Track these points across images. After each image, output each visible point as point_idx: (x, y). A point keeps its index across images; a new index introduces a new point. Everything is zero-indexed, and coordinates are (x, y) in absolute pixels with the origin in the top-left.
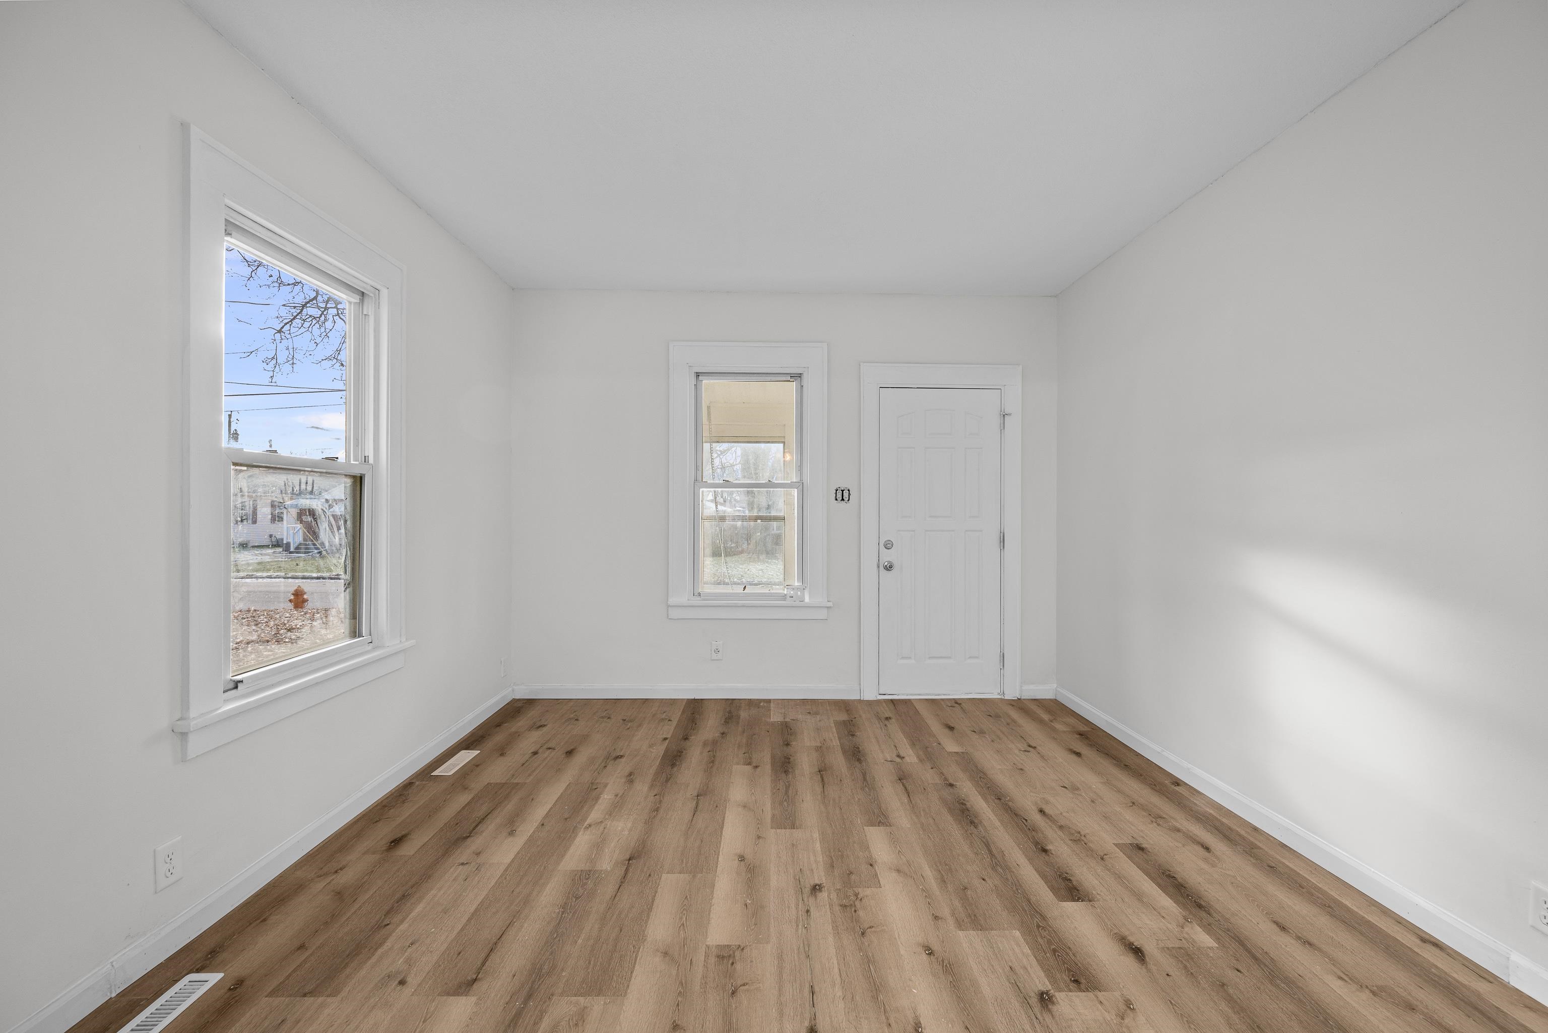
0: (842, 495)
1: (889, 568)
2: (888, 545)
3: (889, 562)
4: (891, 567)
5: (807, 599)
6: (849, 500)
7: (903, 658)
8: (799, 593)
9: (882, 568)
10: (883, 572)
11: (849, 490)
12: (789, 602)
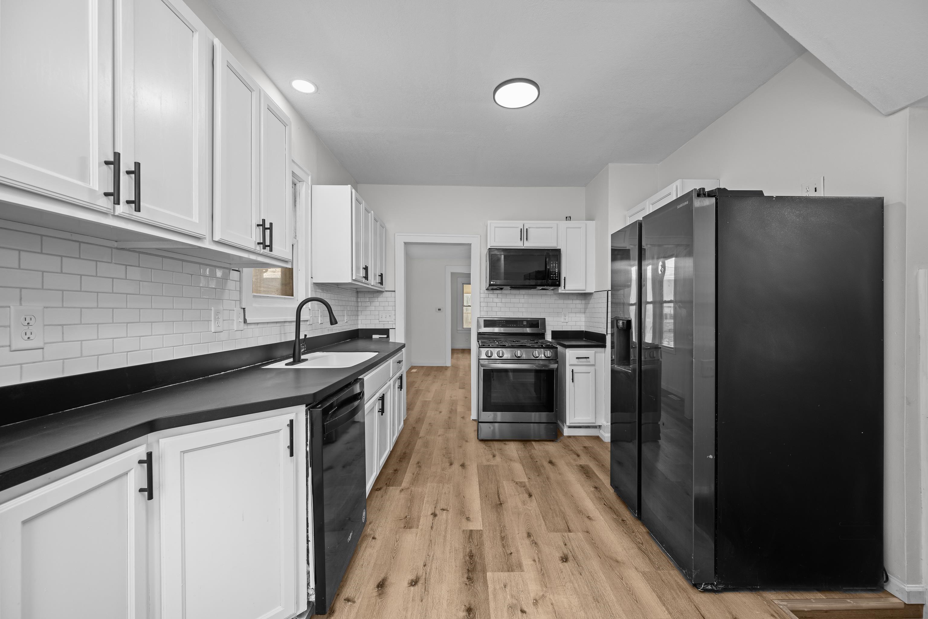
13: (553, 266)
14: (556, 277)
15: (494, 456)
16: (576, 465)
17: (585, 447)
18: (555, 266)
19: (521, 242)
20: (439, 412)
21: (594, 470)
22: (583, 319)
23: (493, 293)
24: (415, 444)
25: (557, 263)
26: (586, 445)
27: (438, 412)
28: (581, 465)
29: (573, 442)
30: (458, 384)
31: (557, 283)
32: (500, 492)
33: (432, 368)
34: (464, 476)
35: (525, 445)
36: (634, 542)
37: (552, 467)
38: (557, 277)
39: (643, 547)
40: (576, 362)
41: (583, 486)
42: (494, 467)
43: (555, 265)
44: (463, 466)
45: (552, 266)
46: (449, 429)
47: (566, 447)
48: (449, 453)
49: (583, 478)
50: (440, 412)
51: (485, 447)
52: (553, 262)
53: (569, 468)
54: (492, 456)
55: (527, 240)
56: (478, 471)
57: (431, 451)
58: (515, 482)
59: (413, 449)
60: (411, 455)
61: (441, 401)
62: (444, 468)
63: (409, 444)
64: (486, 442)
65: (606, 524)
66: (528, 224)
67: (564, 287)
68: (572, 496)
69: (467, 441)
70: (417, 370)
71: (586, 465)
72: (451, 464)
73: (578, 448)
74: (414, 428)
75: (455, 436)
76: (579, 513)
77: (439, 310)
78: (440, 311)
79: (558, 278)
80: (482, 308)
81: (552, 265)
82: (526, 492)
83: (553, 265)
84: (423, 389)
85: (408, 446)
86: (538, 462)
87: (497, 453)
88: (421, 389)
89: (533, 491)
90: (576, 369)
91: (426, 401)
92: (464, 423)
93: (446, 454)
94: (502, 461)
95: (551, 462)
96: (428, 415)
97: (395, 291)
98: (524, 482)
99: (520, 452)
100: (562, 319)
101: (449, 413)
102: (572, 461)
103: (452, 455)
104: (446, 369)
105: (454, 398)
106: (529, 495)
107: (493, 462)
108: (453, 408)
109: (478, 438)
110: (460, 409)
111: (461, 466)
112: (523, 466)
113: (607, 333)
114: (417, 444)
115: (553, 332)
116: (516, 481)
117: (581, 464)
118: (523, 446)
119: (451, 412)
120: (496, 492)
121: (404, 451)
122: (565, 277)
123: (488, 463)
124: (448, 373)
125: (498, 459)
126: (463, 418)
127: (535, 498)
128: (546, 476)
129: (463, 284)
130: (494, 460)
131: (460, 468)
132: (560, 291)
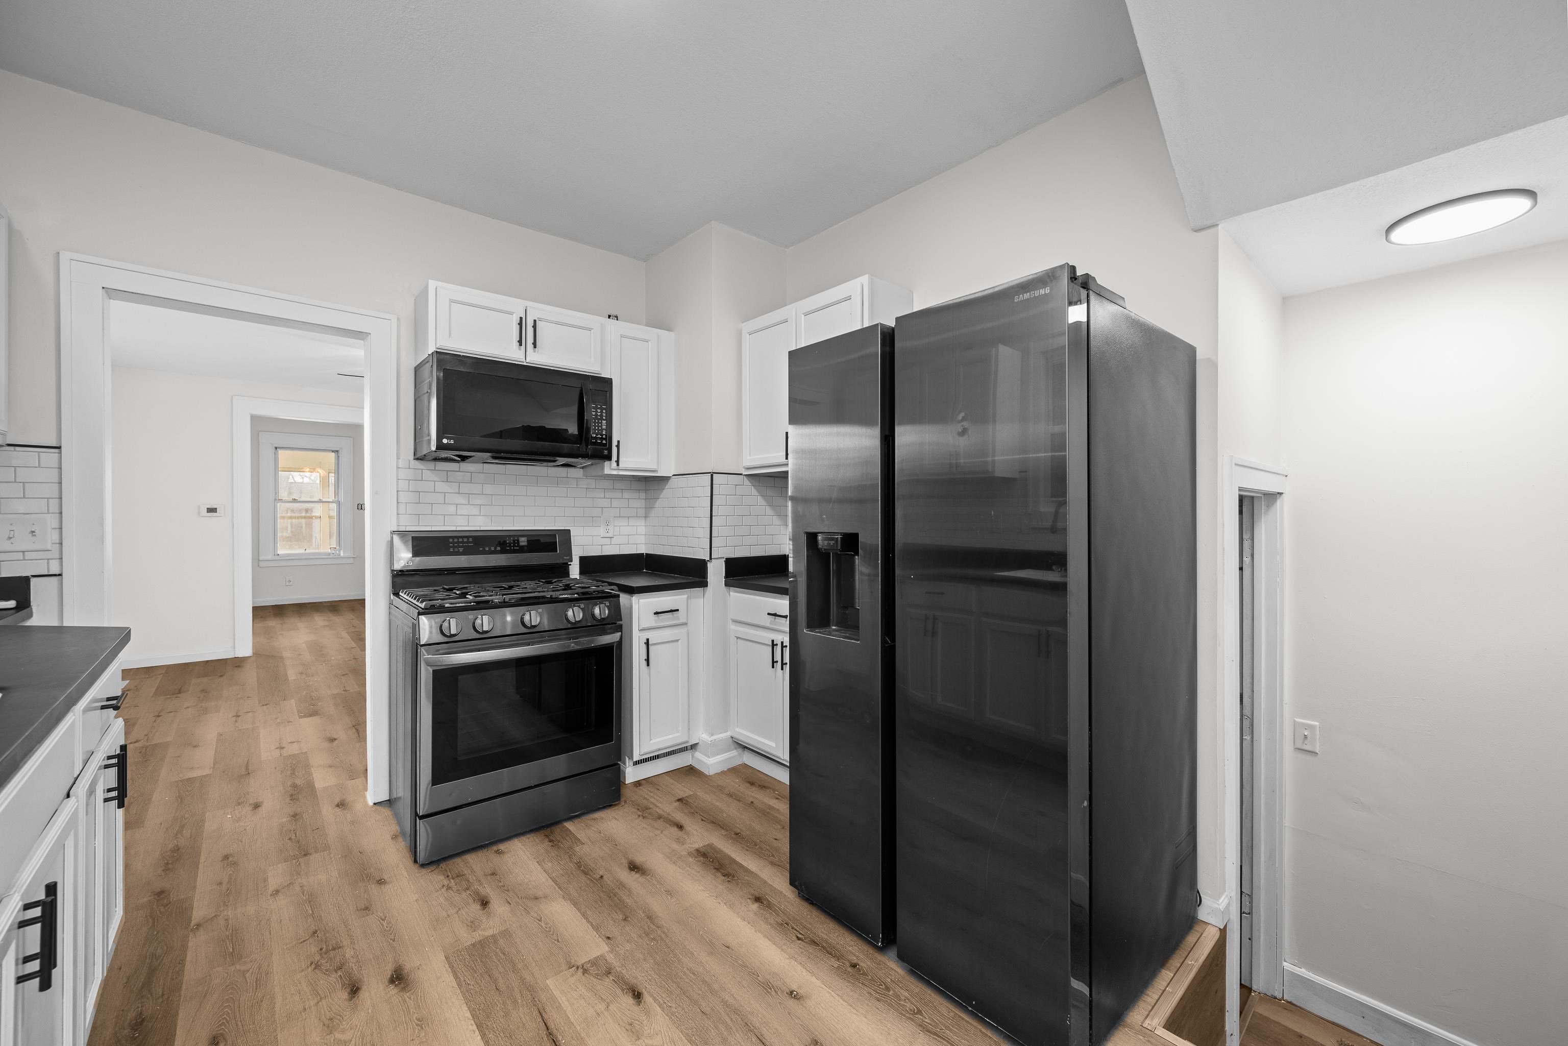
13: (596, 415)
14: (602, 439)
15: (485, 903)
16: (690, 854)
17: (680, 800)
18: (601, 415)
19: (520, 350)
20: (251, 808)
21: (729, 853)
22: (642, 530)
23: (435, 470)
24: (182, 962)
25: (604, 409)
26: (681, 795)
27: (247, 809)
28: (698, 851)
29: (652, 795)
30: (292, 704)
31: (606, 452)
32: (551, 1025)
33: (185, 669)
34: (418, 1020)
35: (551, 838)
36: (904, 1015)
37: (642, 879)
38: (605, 439)
39: (926, 1020)
40: (652, 621)
41: (731, 906)
42: (502, 942)
43: (602, 412)
44: (398, 978)
45: (594, 413)
46: (306, 858)
47: (644, 811)
48: (334, 949)
49: (717, 883)
50: (257, 806)
51: (446, 882)
52: (596, 406)
53: (679, 867)
54: (477, 907)
55: (535, 347)
56: (456, 977)
57: (260, 967)
58: (578, 968)
59: (176, 987)
60: (169, 1016)
61: (251, 768)
62: (331, 1019)
63: (152, 972)
64: (443, 865)
65: (833, 993)
66: (536, 311)
67: (618, 462)
68: (728, 947)
69: (381, 882)
70: (128, 681)
71: (708, 845)
72: (354, 990)
73: (668, 807)
74: (161, 894)
75: (335, 874)
76: (768, 992)
77: (212, 510)
78: (214, 514)
79: (606, 441)
80: (402, 507)
81: (594, 411)
82: (623, 990)
83: (596, 412)
84: (169, 739)
85: (147, 984)
86: (605, 877)
87: (488, 890)
88: (160, 741)
89: (640, 976)
90: (654, 636)
91: (191, 781)
92: (352, 823)
93: (322, 957)
94: (512, 910)
95: (634, 867)
96: (210, 826)
97: (59, 448)
98: (602, 957)
99: (550, 864)
100: (602, 531)
101: (288, 800)
102: (675, 846)
103: (349, 953)
104: (238, 666)
105: (294, 749)
106: (634, 994)
107: (490, 927)
108: (298, 782)
109: (415, 861)
110: (323, 779)
111: (392, 981)
112: (575, 904)
113: (711, 558)
114: (189, 958)
115: (583, 560)
116: (580, 963)
117: (696, 846)
118: (547, 843)
119: (293, 798)
120: (543, 1033)
121: (131, 1015)
122: (618, 442)
123: (477, 936)
124: (250, 675)
125: (499, 907)
126: (341, 805)
127: (655, 1000)
128: (644, 912)
129: (276, 448)
130: (489, 915)
131: (393, 990)
132: (607, 471)
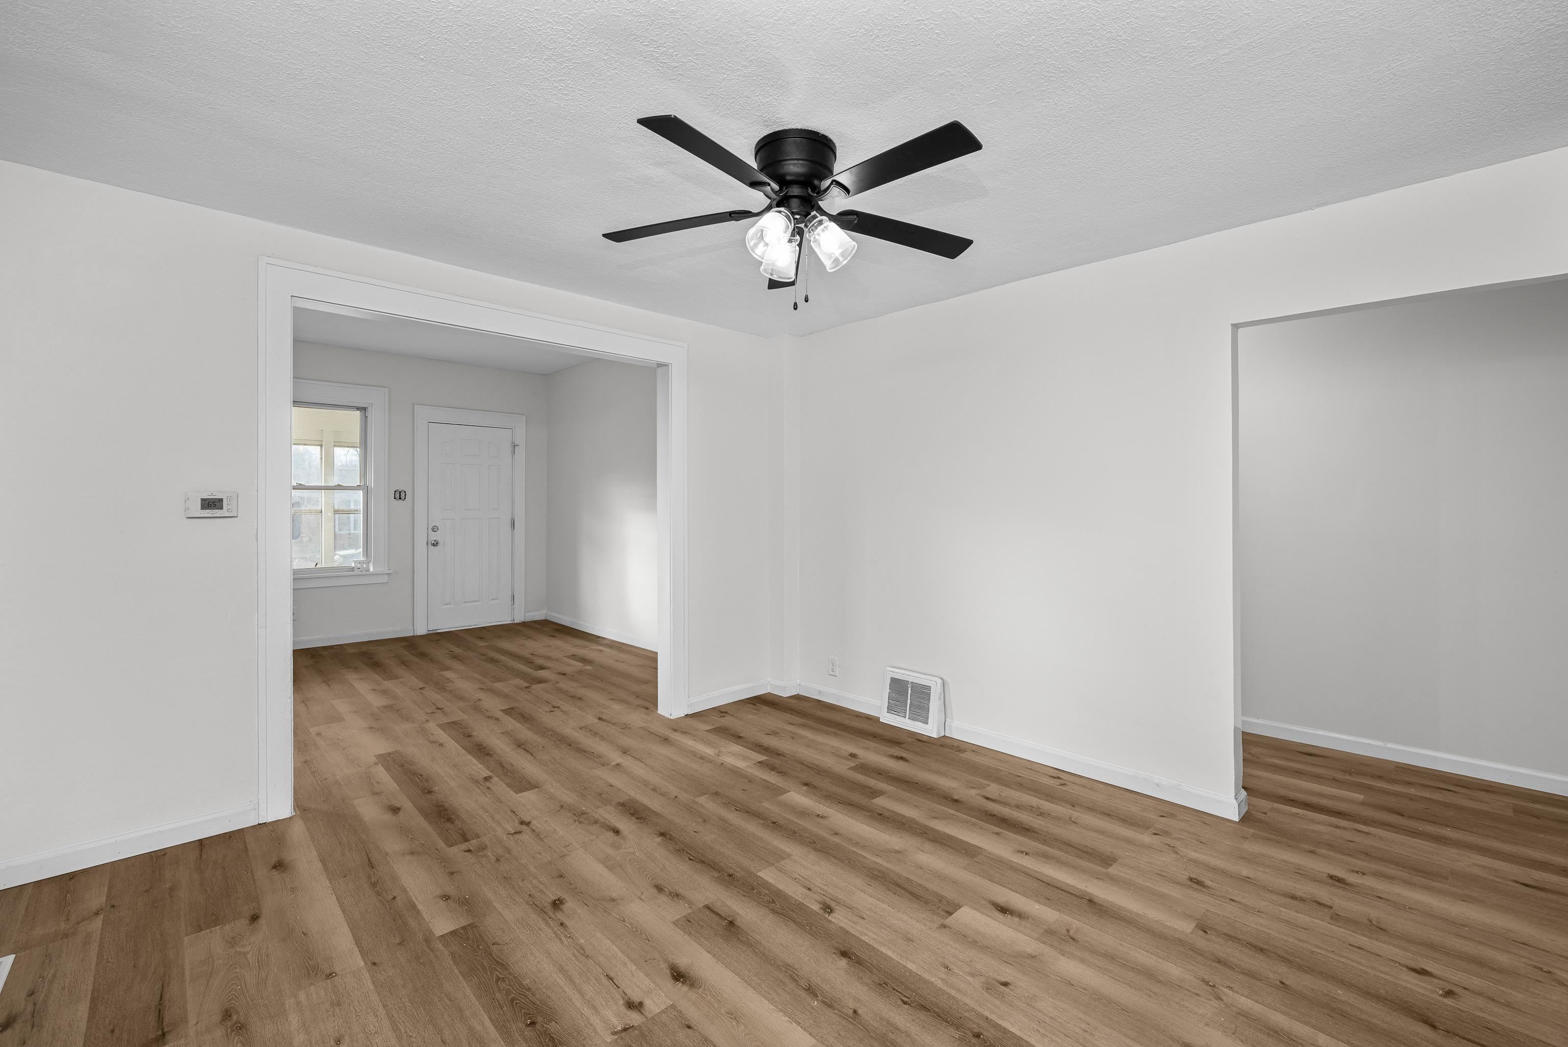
0: (400, 495)
1: (435, 544)
2: (435, 529)
3: (435, 541)
4: (437, 544)
5: (371, 569)
6: (405, 499)
7: (445, 604)
8: (365, 565)
9: (429, 545)
10: (431, 548)
11: (405, 492)
12: (357, 572)
